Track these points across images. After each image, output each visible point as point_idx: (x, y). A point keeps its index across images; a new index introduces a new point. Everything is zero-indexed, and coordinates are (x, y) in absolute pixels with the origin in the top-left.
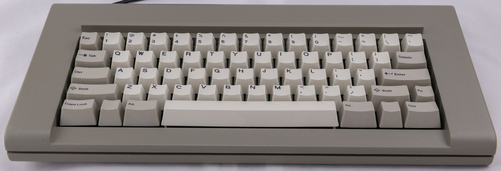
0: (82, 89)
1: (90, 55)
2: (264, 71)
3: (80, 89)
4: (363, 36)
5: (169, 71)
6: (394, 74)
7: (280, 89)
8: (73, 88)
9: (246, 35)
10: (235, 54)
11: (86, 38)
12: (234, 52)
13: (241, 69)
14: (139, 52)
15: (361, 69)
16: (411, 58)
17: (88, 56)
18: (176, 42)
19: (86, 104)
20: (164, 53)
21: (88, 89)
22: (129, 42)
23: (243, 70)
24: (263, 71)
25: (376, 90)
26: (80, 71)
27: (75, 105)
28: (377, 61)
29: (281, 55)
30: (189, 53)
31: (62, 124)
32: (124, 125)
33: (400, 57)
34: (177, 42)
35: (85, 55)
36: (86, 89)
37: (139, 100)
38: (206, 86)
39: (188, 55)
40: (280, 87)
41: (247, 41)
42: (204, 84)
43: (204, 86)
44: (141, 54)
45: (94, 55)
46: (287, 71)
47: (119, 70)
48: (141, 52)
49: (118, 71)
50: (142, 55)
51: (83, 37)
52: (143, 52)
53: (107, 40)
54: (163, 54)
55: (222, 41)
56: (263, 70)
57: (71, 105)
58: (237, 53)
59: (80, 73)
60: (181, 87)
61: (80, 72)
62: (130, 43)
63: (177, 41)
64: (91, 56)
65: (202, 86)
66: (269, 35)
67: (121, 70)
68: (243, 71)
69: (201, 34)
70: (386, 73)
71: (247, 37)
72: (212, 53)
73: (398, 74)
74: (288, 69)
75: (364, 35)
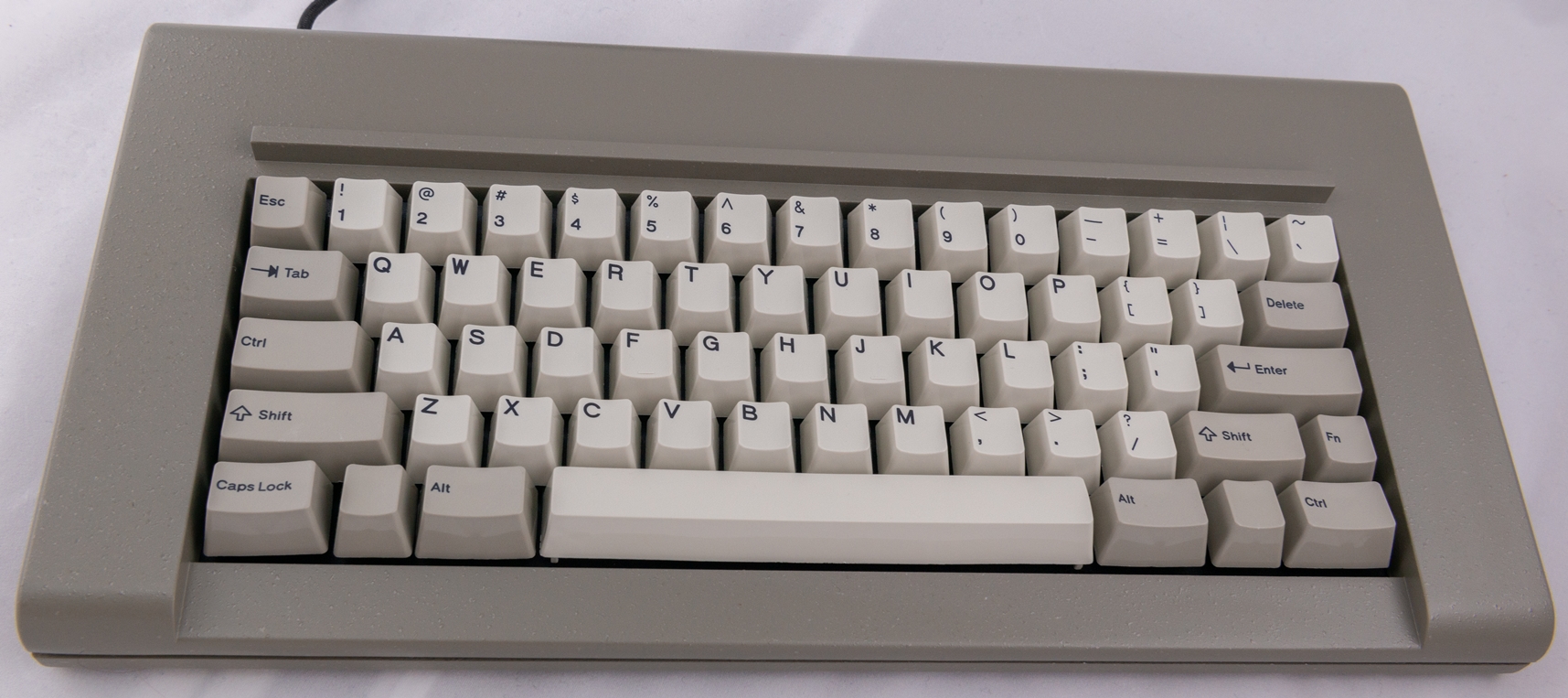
0: (271, 414)
1: (289, 269)
2: (860, 349)
3: (264, 415)
4: (1158, 218)
5: (555, 339)
6: (1253, 368)
7: (913, 423)
8: (242, 412)
9: (798, 204)
10: (766, 276)
11: (273, 202)
12: (762, 267)
13: (787, 339)
14: (454, 260)
15: (1154, 346)
16: (1301, 306)
17: (282, 273)
18: (573, 225)
19: (288, 486)
20: (536, 266)
21: (290, 414)
22: (419, 222)
23: (792, 340)
24: (857, 349)
25: (1206, 432)
26: (258, 339)
27: (251, 487)
28: (1204, 317)
29: (910, 286)
30: (618, 270)
31: (210, 550)
32: (420, 555)
33: (1271, 303)
34: (578, 227)
35: (273, 271)
36: (284, 414)
37: (463, 464)
38: (678, 406)
39: (615, 277)
40: (911, 413)
41: (802, 228)
42: (671, 398)
43: (672, 405)
44: (460, 267)
45: (303, 272)
46: (934, 347)
47: (392, 336)
48: (460, 261)
49: (389, 340)
50: (463, 273)
51: (261, 199)
52: (467, 262)
53: (342, 212)
54: (533, 269)
55: (723, 228)
56: (854, 341)
57: (239, 489)
58: (772, 271)
59: (261, 344)
60: (598, 407)
61: (259, 342)
62: (421, 228)
63: (578, 221)
64: (291, 273)
65: (666, 404)
66: (872, 208)
67: (396, 334)
68: (792, 344)
69: (653, 193)
70: (1231, 366)
71: (802, 211)
72: (692, 269)
73: (1265, 369)
74: (936, 341)
75: (1162, 213)
